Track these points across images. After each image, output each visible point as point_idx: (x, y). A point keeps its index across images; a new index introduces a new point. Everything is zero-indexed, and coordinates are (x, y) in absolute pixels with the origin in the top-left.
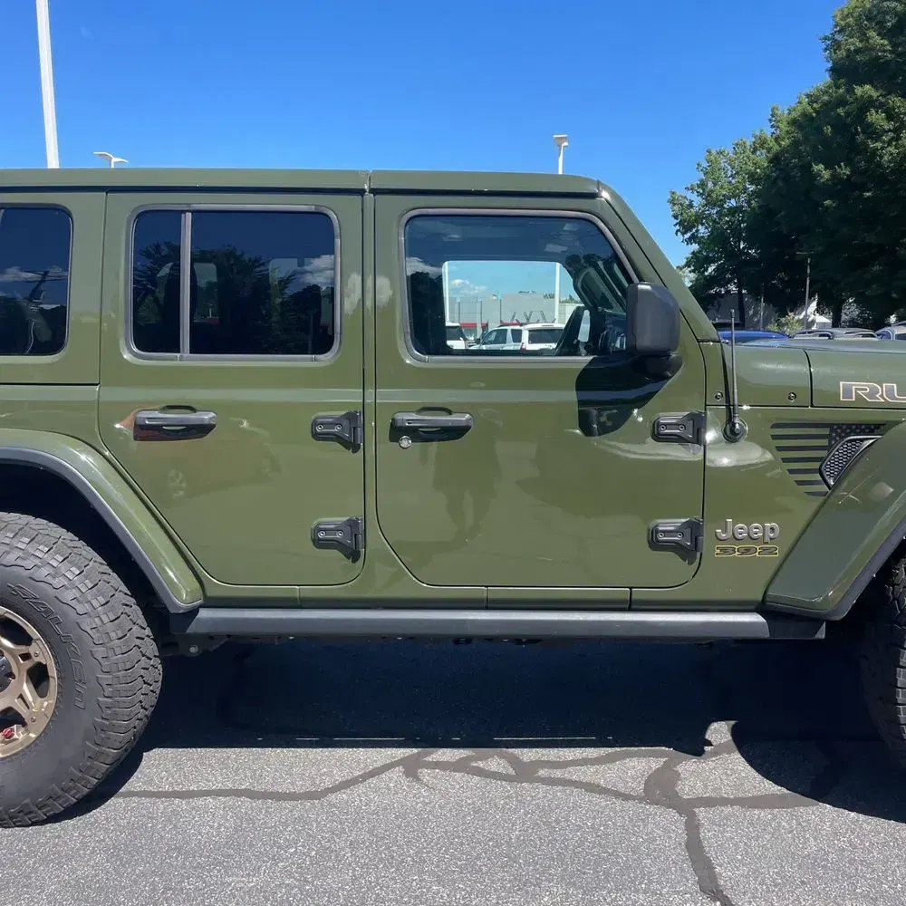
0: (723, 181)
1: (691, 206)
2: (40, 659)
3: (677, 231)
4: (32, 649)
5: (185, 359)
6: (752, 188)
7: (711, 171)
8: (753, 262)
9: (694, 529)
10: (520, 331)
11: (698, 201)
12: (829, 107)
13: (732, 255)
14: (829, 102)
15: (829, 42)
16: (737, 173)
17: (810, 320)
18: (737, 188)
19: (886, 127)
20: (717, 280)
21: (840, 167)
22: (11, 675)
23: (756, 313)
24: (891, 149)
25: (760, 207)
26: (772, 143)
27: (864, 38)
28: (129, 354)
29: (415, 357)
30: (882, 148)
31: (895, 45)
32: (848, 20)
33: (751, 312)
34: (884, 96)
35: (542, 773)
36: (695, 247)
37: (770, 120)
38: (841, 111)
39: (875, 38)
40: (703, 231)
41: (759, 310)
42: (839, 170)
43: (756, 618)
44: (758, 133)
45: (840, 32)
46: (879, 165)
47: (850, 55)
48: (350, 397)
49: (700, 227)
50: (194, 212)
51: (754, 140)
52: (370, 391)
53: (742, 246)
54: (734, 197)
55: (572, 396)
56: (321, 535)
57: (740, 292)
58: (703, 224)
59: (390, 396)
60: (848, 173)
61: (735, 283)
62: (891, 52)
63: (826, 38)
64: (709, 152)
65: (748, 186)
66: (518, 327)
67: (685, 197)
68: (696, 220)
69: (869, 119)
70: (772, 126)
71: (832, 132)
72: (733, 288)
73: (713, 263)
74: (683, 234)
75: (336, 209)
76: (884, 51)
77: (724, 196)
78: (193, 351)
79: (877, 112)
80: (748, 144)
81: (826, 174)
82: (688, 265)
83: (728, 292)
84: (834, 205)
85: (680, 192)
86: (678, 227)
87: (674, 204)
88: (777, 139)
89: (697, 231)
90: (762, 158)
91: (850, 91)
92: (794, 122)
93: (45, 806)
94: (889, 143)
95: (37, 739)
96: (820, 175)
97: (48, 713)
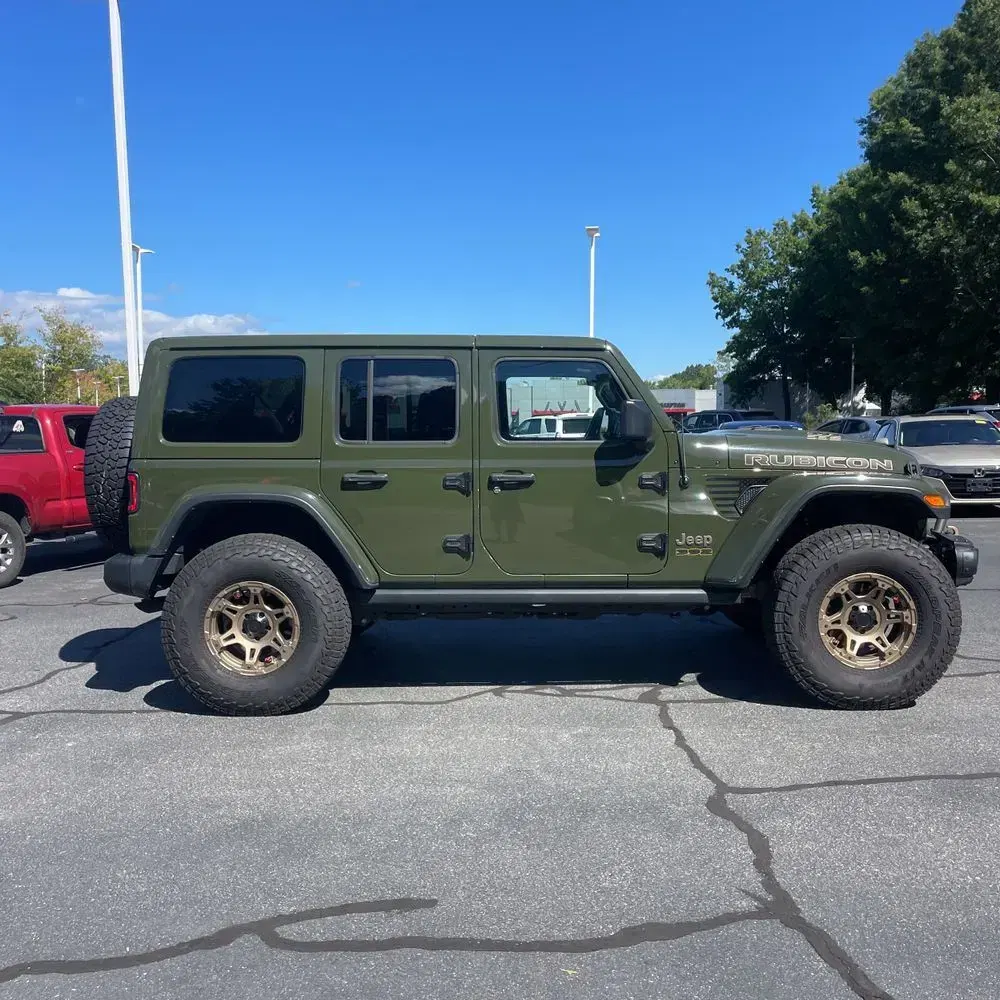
0: (764, 263)
1: (731, 287)
2: (290, 615)
3: (718, 314)
4: (286, 609)
5: (369, 443)
6: (793, 270)
7: (752, 252)
8: (798, 346)
9: (663, 539)
10: (555, 420)
11: (738, 283)
12: (866, 191)
13: (775, 340)
14: (867, 186)
15: (865, 125)
16: (779, 254)
17: (859, 407)
18: (778, 269)
19: (920, 215)
20: (761, 365)
21: (876, 253)
23: (802, 400)
24: (927, 236)
25: (801, 291)
26: (813, 225)
27: (898, 124)
28: (339, 442)
29: (502, 441)
30: (917, 235)
31: (927, 132)
32: (883, 104)
33: (797, 399)
34: (918, 183)
35: (577, 693)
36: (736, 331)
37: (812, 201)
38: (875, 197)
39: (908, 126)
40: (744, 314)
41: (805, 397)
42: (875, 257)
43: (702, 592)
44: (798, 214)
45: (876, 115)
46: (915, 252)
47: (886, 138)
48: (466, 464)
49: (741, 310)
50: (375, 360)
51: (794, 221)
52: (476, 462)
53: (785, 330)
54: (777, 278)
55: (592, 463)
56: (448, 545)
57: (784, 378)
58: (744, 308)
59: (487, 463)
60: (884, 259)
61: (779, 369)
62: (925, 139)
63: (862, 121)
64: (749, 232)
65: (790, 268)
66: (552, 417)
67: (725, 279)
68: (737, 303)
69: (903, 206)
70: (814, 207)
71: (867, 218)
72: (777, 373)
73: (756, 347)
74: (724, 317)
75: (456, 358)
76: (918, 138)
77: (765, 278)
78: (374, 439)
79: (910, 199)
80: (790, 224)
81: (862, 261)
82: (729, 350)
83: (772, 378)
84: (872, 291)
85: (721, 273)
86: (718, 310)
87: (714, 287)
88: (818, 221)
89: (738, 314)
90: (803, 238)
91: (885, 177)
92: (832, 205)
93: (291, 701)
94: (924, 230)
96: (856, 262)
97: (294, 647)
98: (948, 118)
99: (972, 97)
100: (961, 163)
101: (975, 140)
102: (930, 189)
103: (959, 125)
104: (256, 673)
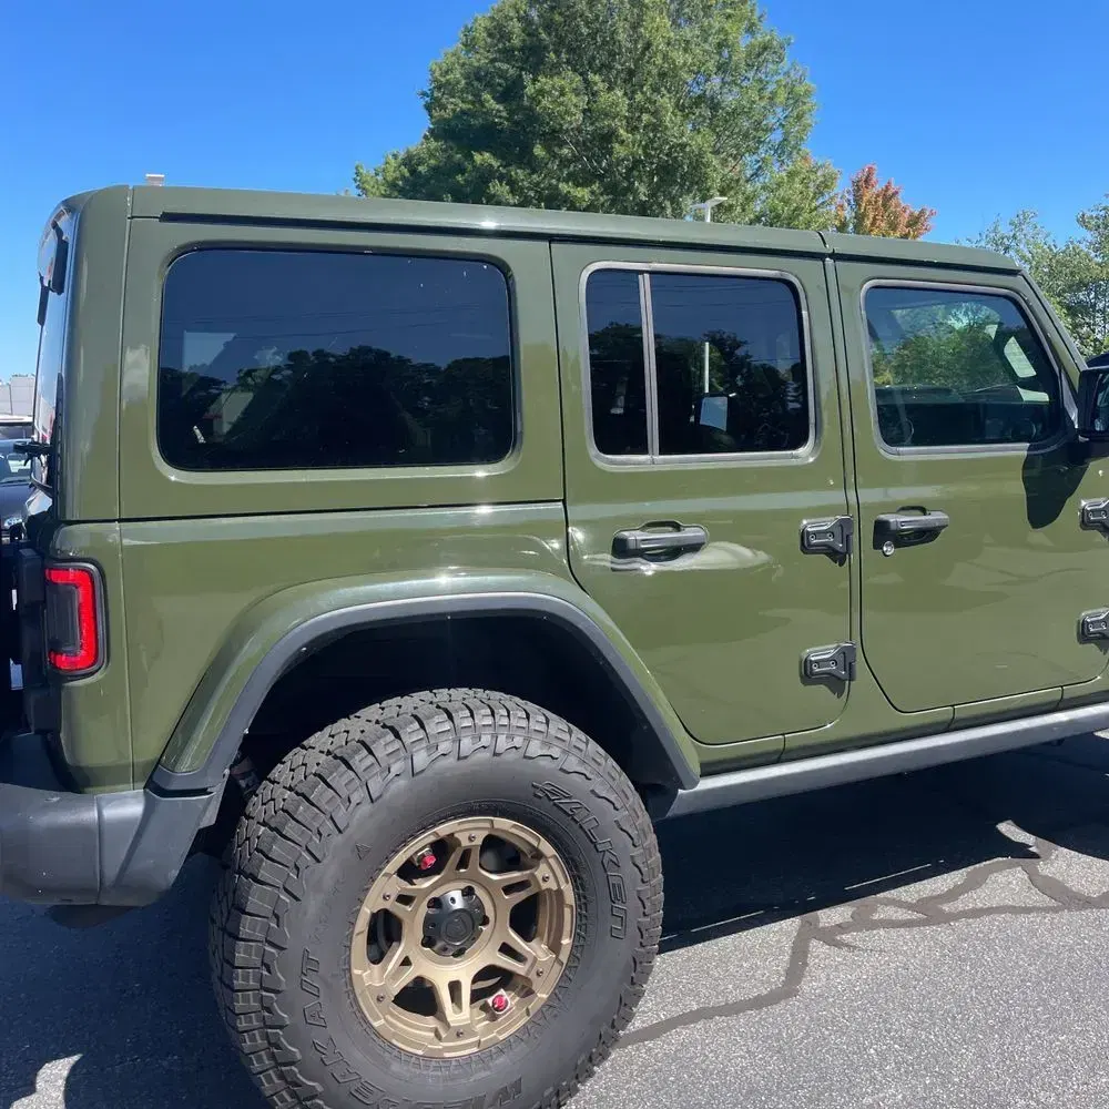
2: (551, 884)
14: (440, 167)
15: (427, 99)
19: (512, 203)
22: (485, 921)
27: (479, 101)
28: (593, 459)
29: (886, 449)
31: (511, 113)
32: (448, 77)
34: (505, 167)
37: (355, 180)
39: (490, 102)
45: (439, 88)
47: (459, 116)
50: (652, 273)
56: (814, 669)
62: (507, 119)
63: (423, 94)
69: (492, 191)
76: (500, 117)
79: (500, 184)
91: (469, 157)
92: (390, 185)
95: (548, 998)
97: (564, 957)
98: (532, 99)
99: (555, 78)
100: (548, 149)
101: (561, 125)
102: (519, 174)
103: (545, 108)
104: (479, 1043)
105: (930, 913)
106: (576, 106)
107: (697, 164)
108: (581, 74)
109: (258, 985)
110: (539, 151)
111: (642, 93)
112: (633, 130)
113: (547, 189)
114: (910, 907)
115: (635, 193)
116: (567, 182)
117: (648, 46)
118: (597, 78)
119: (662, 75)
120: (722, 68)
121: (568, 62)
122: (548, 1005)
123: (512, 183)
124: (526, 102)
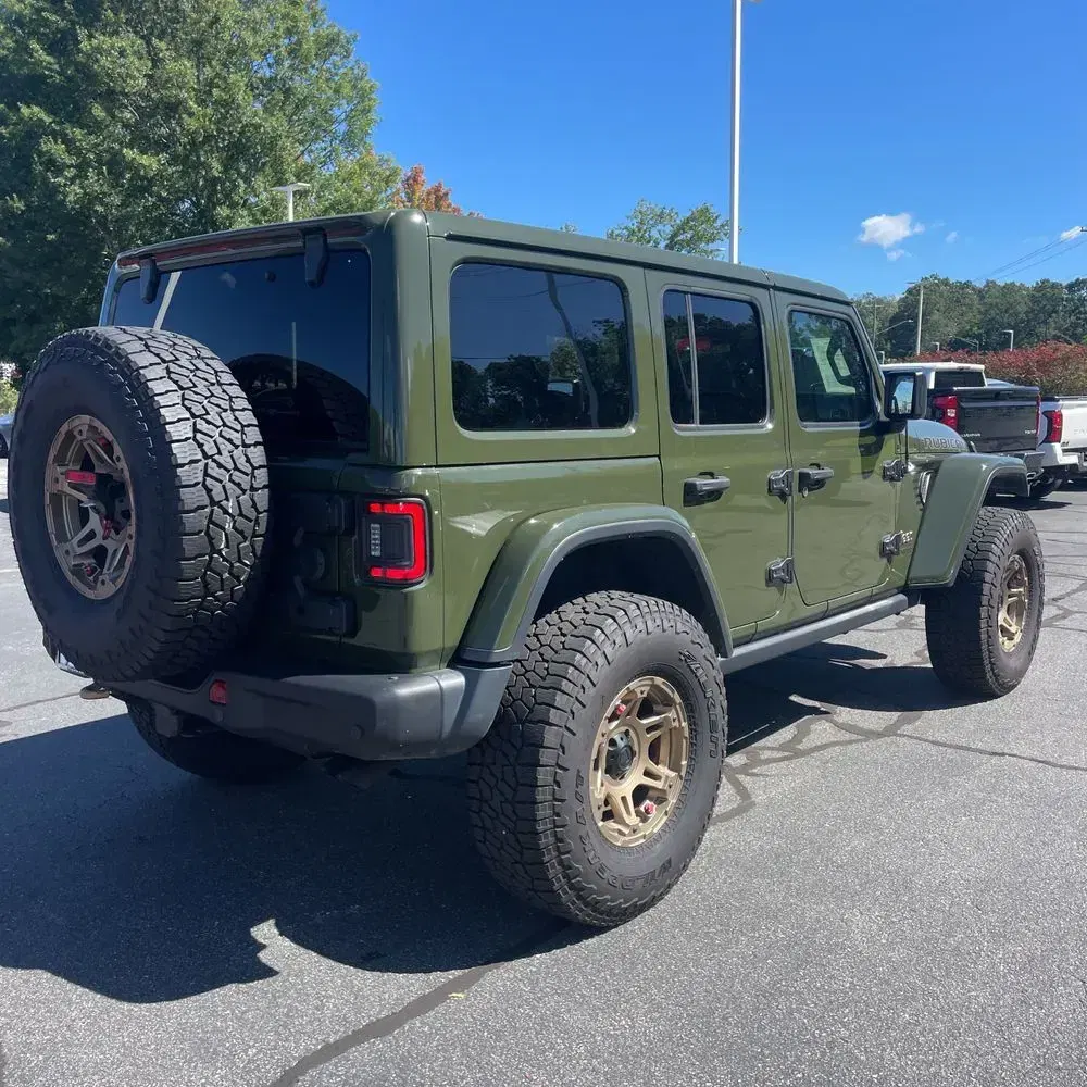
2: (676, 723)
4: (672, 715)
5: (695, 430)
21: (12, 199)
22: (634, 755)
24: (75, 188)
30: (65, 185)
39: (40, 53)
42: (11, 202)
46: (64, 205)
56: (773, 576)
60: (23, 208)
62: (59, 73)
76: (51, 70)
78: (701, 423)
91: (14, 108)
94: (73, 181)
95: (676, 802)
97: (683, 774)
98: (89, 56)
99: (114, 38)
100: (108, 110)
101: (122, 87)
102: (76, 133)
103: (103, 67)
104: (644, 836)
105: (792, 751)
106: (138, 70)
107: (271, 145)
108: (143, 37)
109: (551, 798)
110: (98, 112)
111: (211, 66)
112: (202, 102)
113: (106, 152)
114: (772, 749)
115: (209, 168)
116: (132, 149)
117: (216, 20)
118: (163, 45)
119: (231, 52)
120: (292, 53)
121: (128, 23)
122: (677, 807)
123: (68, 142)
124: (80, 58)
